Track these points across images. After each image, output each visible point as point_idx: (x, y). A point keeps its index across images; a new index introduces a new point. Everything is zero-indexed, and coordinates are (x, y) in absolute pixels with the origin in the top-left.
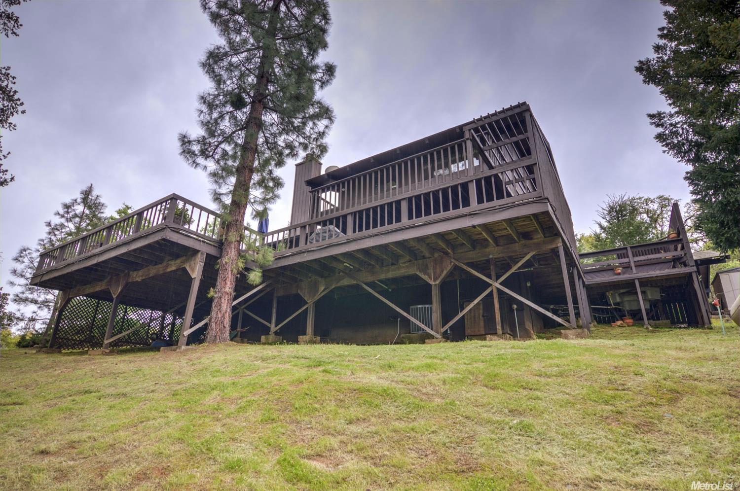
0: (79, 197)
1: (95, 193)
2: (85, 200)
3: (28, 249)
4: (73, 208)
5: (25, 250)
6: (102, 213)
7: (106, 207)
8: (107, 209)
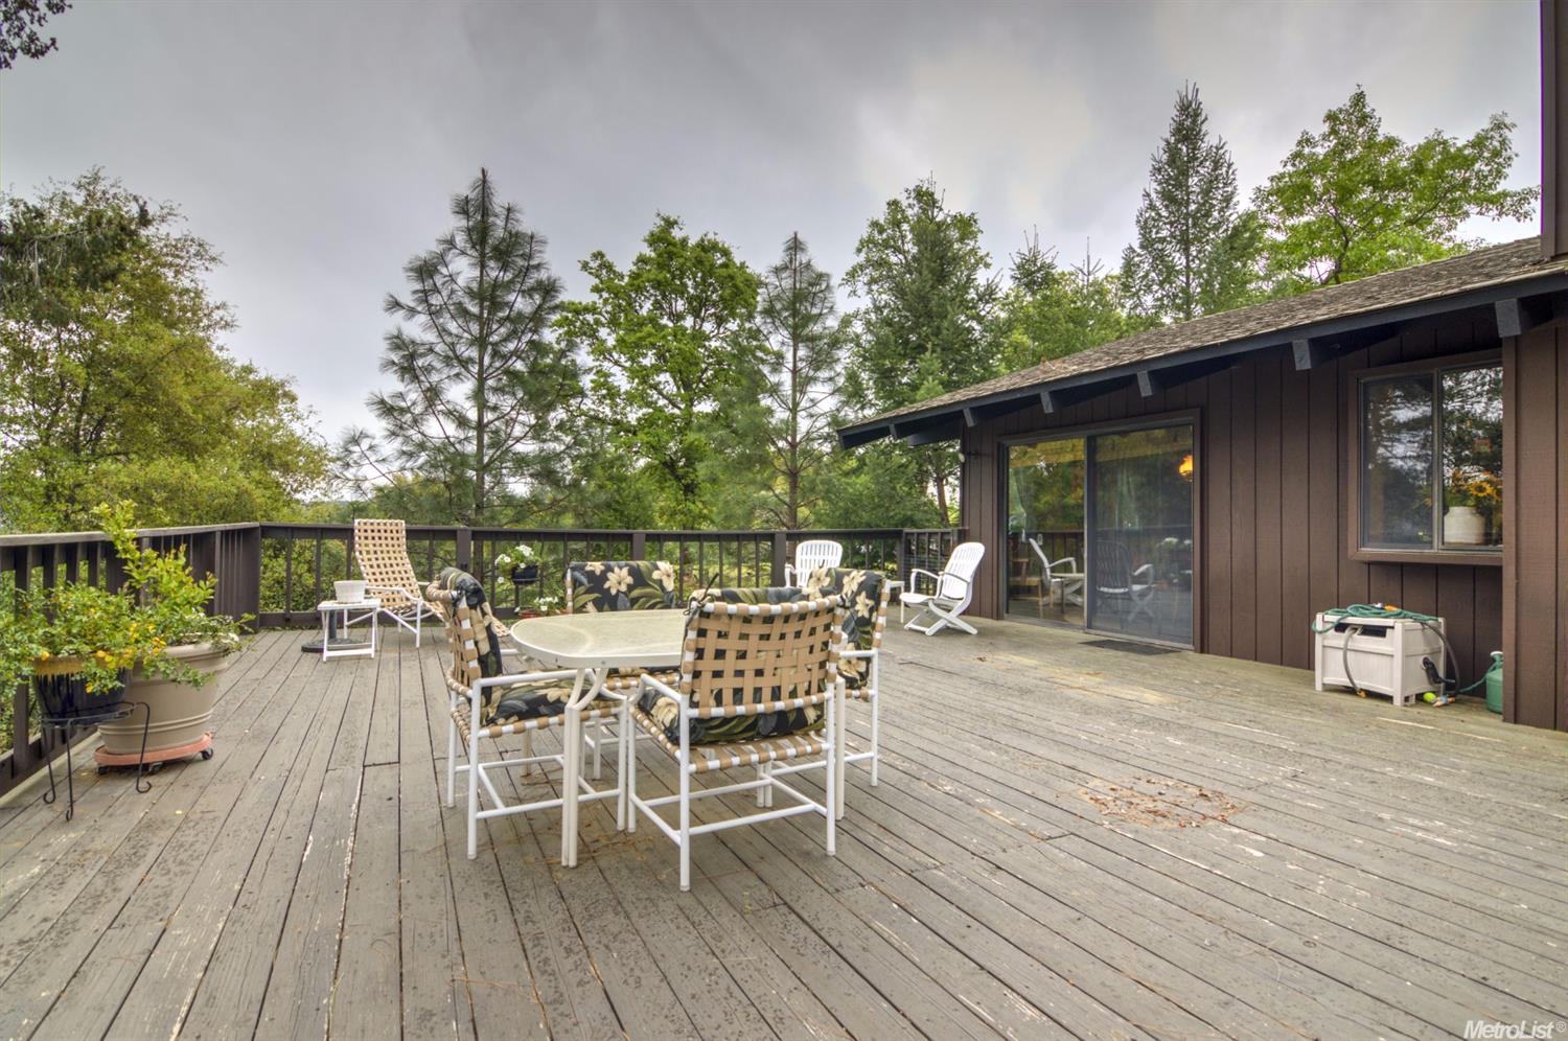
0: (453, 224)
1: (500, 200)
2: (479, 235)
3: (363, 435)
4: (444, 271)
5: (355, 441)
6: (538, 267)
7: (544, 242)
8: (548, 249)
